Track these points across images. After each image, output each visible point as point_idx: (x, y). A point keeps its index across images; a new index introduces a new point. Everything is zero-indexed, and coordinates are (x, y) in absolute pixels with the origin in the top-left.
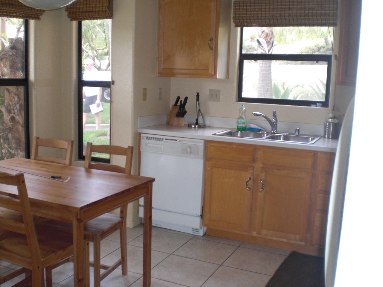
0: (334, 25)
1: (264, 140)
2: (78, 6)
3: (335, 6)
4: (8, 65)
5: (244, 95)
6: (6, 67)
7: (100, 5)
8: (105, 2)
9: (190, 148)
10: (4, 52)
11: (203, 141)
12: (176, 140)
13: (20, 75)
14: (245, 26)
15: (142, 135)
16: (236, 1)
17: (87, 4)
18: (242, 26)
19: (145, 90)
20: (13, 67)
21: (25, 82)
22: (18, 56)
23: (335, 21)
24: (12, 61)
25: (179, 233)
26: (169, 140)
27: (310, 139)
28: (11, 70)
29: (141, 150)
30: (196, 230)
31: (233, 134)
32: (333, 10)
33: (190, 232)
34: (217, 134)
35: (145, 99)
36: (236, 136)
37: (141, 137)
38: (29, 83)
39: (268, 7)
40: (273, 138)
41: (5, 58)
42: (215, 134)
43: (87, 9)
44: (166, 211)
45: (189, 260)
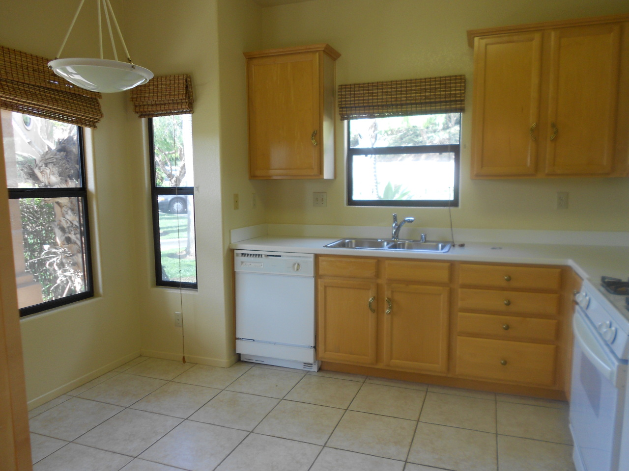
0: (461, 110)
1: (386, 251)
2: (147, 95)
3: (463, 84)
4: (56, 172)
5: (355, 197)
6: (53, 174)
7: (176, 93)
8: (182, 89)
9: (298, 264)
10: (49, 155)
11: (312, 256)
12: (280, 256)
13: (74, 184)
14: (353, 118)
15: (236, 251)
16: (341, 86)
17: (158, 92)
18: (348, 119)
19: (236, 196)
20: (63, 175)
21: (82, 192)
22: (69, 160)
23: (462, 106)
24: (61, 166)
25: (288, 369)
26: (273, 256)
27: (440, 245)
28: (61, 178)
29: (235, 270)
30: (307, 364)
31: (346, 245)
32: (461, 90)
33: (301, 367)
34: (328, 246)
35: (236, 207)
36: (350, 246)
37: (235, 254)
38: (88, 193)
39: (381, 91)
40: (395, 246)
41: (52, 162)
42: (326, 246)
43: (159, 98)
44: (270, 343)
45: (306, 405)
